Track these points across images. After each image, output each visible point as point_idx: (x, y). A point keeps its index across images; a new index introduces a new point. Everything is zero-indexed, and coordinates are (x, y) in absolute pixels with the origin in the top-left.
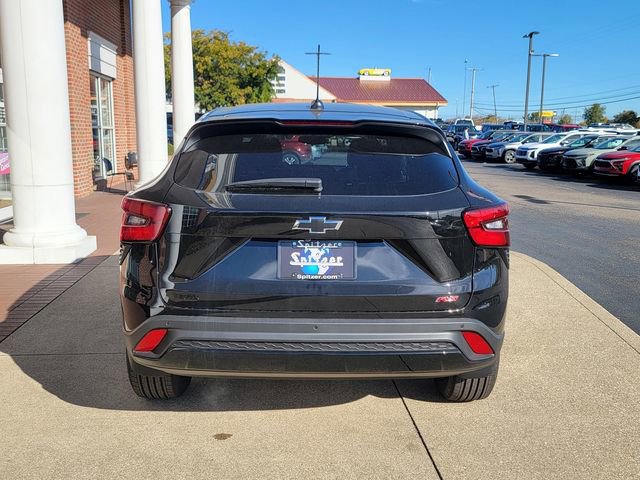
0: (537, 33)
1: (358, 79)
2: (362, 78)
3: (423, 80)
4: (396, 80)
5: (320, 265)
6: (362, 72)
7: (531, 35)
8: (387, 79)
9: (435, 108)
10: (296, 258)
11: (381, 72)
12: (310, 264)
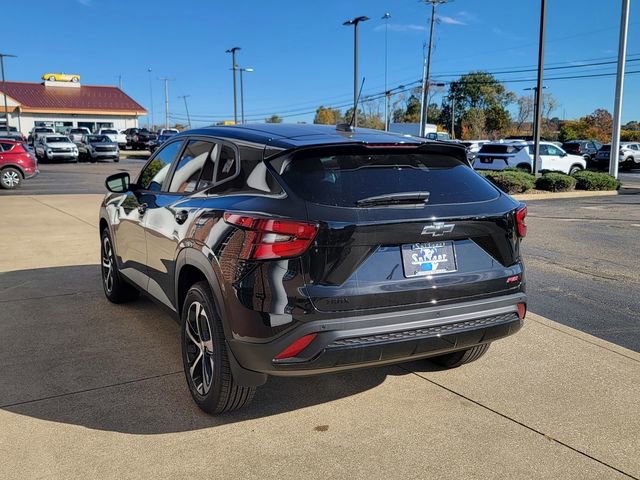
0: (238, 49)
1: (43, 84)
2: (47, 83)
3: (117, 88)
4: (87, 87)
5: (433, 262)
6: (47, 77)
7: (233, 50)
8: (77, 85)
9: (134, 117)
10: (416, 259)
11: (69, 78)
12: (426, 262)
